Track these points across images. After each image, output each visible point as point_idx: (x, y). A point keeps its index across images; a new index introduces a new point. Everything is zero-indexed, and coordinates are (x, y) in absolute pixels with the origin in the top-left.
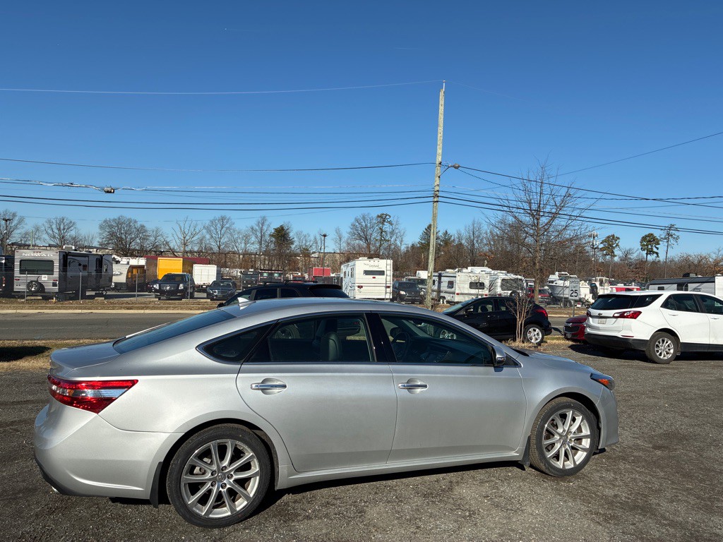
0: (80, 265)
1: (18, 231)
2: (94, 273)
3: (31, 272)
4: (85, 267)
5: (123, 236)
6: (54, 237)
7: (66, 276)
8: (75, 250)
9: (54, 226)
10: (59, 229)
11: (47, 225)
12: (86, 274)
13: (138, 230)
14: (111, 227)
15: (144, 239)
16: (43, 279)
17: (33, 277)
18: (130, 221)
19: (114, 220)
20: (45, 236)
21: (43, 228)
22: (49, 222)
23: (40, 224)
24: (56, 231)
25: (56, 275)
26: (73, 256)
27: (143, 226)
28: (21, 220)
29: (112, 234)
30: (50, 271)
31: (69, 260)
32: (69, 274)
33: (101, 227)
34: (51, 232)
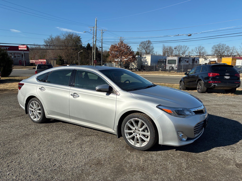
0: (185, 61)
1: (187, 52)
2: (191, 64)
3: (170, 63)
4: (187, 62)
5: (220, 51)
6: (197, 53)
7: (180, 64)
8: (186, 56)
9: (197, 49)
10: (199, 50)
11: (195, 49)
12: (188, 64)
13: (226, 48)
14: (216, 48)
15: (228, 51)
16: (173, 66)
17: (170, 65)
18: (223, 45)
19: (217, 45)
20: (195, 53)
21: (194, 50)
22: (196, 48)
23: (193, 49)
24: (198, 51)
25: (177, 64)
26: (183, 58)
27: (228, 46)
28: (188, 48)
29: (216, 50)
30: (175, 63)
31: (181, 60)
32: (181, 64)
33: (213, 48)
34: (196, 51)
